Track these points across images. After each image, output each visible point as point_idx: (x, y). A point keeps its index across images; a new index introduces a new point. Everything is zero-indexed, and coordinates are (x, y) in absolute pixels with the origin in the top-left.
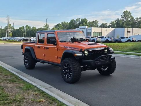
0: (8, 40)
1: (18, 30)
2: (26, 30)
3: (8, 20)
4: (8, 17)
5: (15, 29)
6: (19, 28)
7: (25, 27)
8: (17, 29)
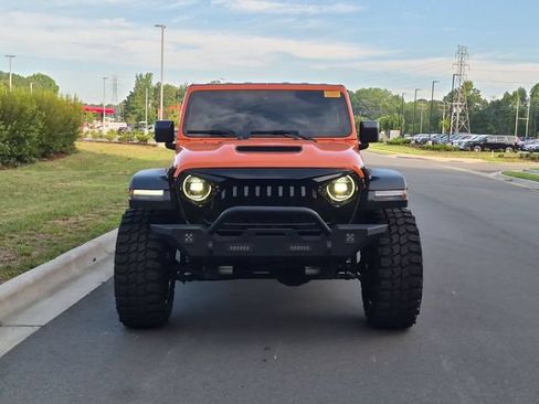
0: (430, 143)
1: (496, 104)
2: (533, 103)
3: (461, 64)
4: (462, 53)
5: (485, 102)
6: (500, 97)
7: (528, 94)
8: (493, 102)
